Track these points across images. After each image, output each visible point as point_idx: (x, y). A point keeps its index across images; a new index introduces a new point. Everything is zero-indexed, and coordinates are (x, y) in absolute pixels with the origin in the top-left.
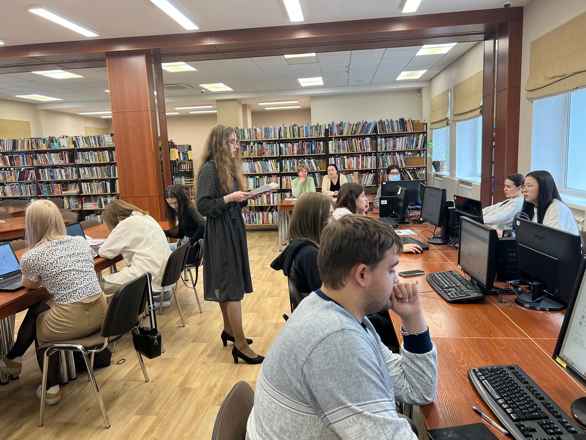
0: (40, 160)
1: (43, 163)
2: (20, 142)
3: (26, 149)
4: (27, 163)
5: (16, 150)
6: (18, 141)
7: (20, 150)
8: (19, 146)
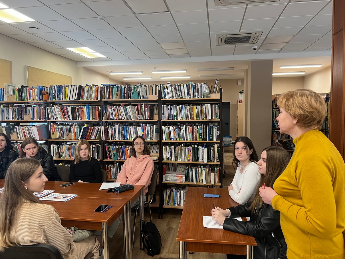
0: (110, 114)
1: (114, 118)
2: (86, 89)
3: (93, 98)
4: (92, 117)
5: (81, 100)
6: (84, 88)
7: (85, 99)
8: (86, 95)
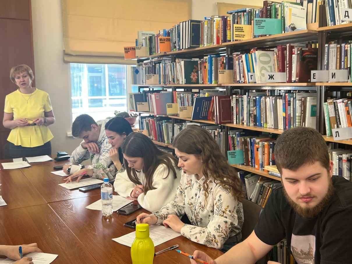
1: (242, 79)
2: (206, 26)
3: (215, 42)
5: (201, 47)
6: (203, 25)
7: (205, 45)
8: (205, 37)
